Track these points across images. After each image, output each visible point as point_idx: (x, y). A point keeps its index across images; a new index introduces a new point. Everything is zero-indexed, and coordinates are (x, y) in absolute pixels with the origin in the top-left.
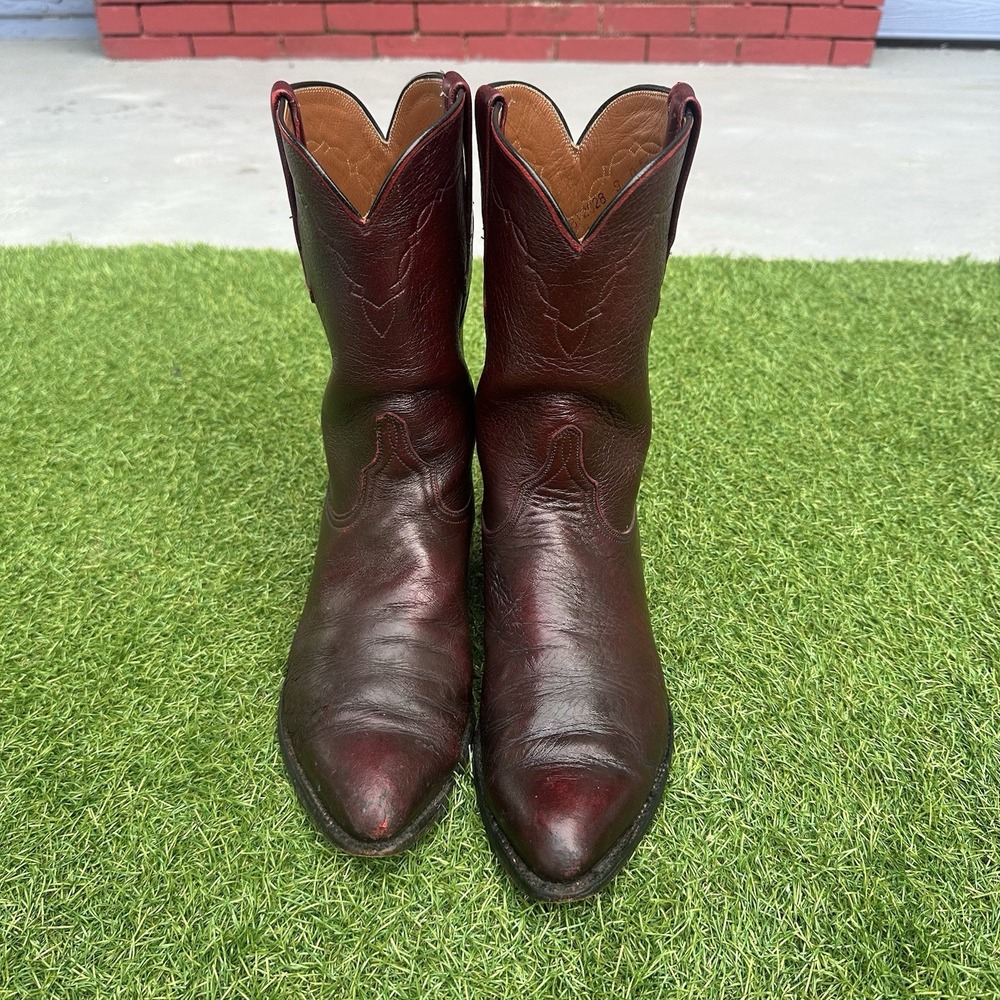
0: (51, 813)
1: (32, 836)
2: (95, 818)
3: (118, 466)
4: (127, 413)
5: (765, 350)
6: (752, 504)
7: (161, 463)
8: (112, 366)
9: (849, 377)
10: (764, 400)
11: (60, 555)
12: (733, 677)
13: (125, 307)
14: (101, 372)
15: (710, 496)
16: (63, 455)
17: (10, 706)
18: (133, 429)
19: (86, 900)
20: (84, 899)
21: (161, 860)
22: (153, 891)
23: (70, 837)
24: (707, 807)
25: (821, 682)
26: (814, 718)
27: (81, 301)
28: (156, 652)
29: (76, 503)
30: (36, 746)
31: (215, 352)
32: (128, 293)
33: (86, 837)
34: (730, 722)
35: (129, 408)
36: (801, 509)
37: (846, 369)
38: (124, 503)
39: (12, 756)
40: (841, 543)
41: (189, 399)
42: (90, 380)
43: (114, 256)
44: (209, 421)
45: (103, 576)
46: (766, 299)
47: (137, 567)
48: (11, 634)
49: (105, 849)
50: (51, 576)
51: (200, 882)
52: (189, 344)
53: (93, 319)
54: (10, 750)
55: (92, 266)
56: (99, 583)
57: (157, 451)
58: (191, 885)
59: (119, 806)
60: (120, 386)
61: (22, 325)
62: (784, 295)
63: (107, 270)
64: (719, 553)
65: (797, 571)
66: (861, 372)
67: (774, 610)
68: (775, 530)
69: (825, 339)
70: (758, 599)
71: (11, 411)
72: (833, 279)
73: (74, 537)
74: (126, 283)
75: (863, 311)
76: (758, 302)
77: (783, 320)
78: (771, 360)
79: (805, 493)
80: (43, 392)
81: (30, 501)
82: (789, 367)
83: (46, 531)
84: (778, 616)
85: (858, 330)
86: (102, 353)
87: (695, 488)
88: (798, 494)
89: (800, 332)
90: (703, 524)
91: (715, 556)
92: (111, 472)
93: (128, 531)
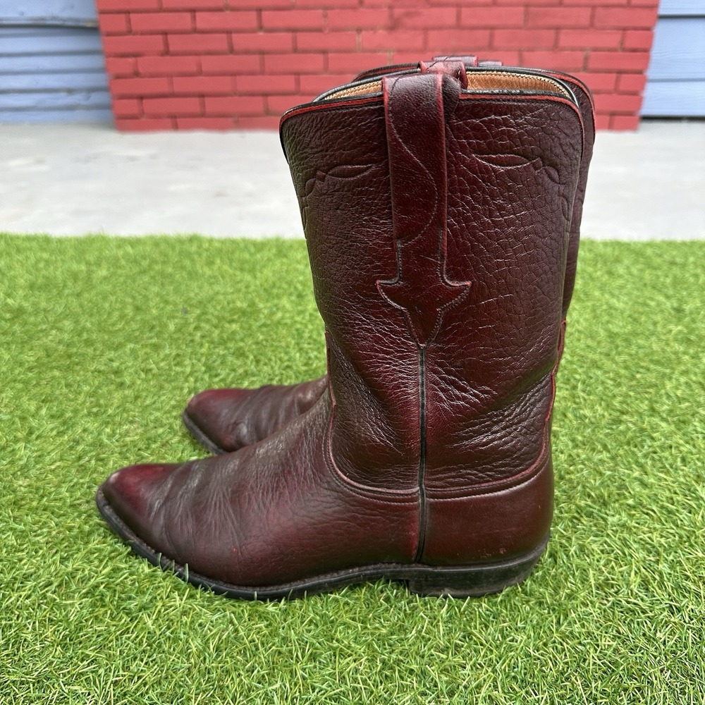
0: (113, 619)
1: (98, 636)
2: (150, 622)
3: (147, 371)
4: (151, 338)
5: (613, 295)
6: (632, 394)
7: (178, 369)
8: (138, 309)
9: (679, 310)
10: (620, 326)
11: (108, 430)
12: (647, 514)
13: (143, 272)
14: (129, 311)
16: (105, 365)
17: (76, 537)
18: (156, 347)
19: (147, 687)
20: (145, 686)
21: (207, 654)
22: (202, 680)
23: (129, 638)
24: (651, 611)
27: (112, 269)
29: (117, 396)
30: (97, 567)
31: (212, 299)
32: (145, 263)
33: (143, 637)
34: (654, 547)
35: (153, 334)
36: (669, 397)
37: (675, 305)
38: (154, 395)
39: (79, 575)
41: (197, 328)
42: (122, 317)
43: (135, 242)
44: (212, 342)
45: (141, 445)
46: (605, 263)
47: (167, 438)
48: (73, 486)
49: (160, 646)
50: (101, 445)
51: (241, 672)
52: (192, 295)
53: (122, 279)
54: (77, 570)
55: (119, 247)
56: (139, 450)
57: (175, 362)
58: (234, 674)
59: (168, 613)
60: (144, 322)
61: (70, 284)
62: (618, 260)
63: (129, 249)
65: (678, 438)
66: (687, 308)
67: (667, 466)
68: (653, 411)
69: (654, 287)
70: (653, 459)
71: (66, 336)
72: (649, 252)
73: (118, 419)
74: (144, 258)
75: (676, 270)
76: (599, 266)
77: (620, 276)
78: (618, 300)
79: (669, 385)
80: (88, 325)
81: (83, 395)
82: (633, 305)
83: (96, 415)
84: (671, 470)
85: (676, 282)
86: (129, 300)
87: (584, 383)
88: (664, 386)
89: (634, 283)
90: (597, 407)
91: (612, 429)
92: (143, 375)
93: (158, 414)
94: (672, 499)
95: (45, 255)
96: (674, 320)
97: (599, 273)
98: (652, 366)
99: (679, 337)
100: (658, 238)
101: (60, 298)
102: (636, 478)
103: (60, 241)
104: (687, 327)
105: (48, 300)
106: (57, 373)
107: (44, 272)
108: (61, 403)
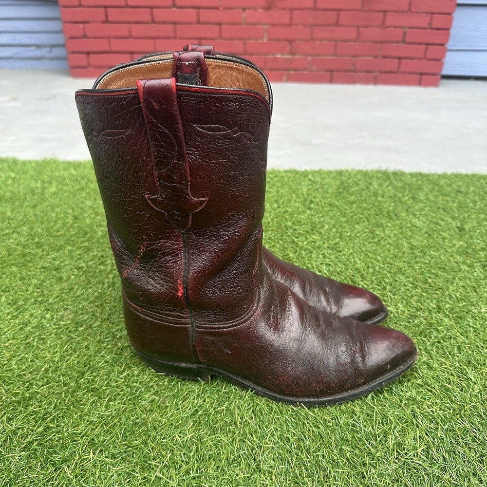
0: (42, 468)
1: (31, 482)
2: (69, 472)
3: (79, 269)
4: (84, 242)
5: (414, 215)
6: (424, 294)
7: (102, 267)
8: (76, 218)
9: (461, 229)
10: (419, 240)
11: (48, 316)
12: (431, 391)
13: (82, 189)
14: (70, 220)
15: (401, 290)
16: (50, 262)
17: (19, 402)
18: (87, 250)
23: (53, 484)
25: (481, 395)
26: (481, 416)
27: (59, 186)
28: (102, 372)
29: (57, 287)
30: (34, 426)
32: (83, 182)
33: (63, 484)
34: (434, 419)
35: (85, 239)
36: (451, 297)
37: (459, 225)
38: (83, 288)
39: (20, 432)
40: (476, 316)
42: (64, 225)
43: (77, 165)
45: (71, 328)
46: (410, 190)
47: (90, 323)
48: (20, 359)
50: (43, 327)
53: (66, 195)
54: (19, 428)
55: (65, 169)
56: (70, 332)
57: (100, 261)
59: (83, 465)
60: (80, 228)
61: (29, 197)
62: (420, 189)
63: (73, 172)
64: (411, 321)
65: (456, 331)
66: (467, 227)
67: (447, 353)
68: (439, 308)
69: (445, 210)
70: (437, 347)
71: (23, 239)
72: (442, 182)
73: (56, 306)
74: (83, 178)
75: (460, 197)
76: (407, 192)
77: (421, 201)
78: (419, 220)
79: (451, 289)
80: (40, 230)
81: (32, 286)
82: (429, 224)
83: (41, 303)
84: (450, 356)
85: (460, 207)
86: (70, 211)
87: (391, 285)
88: (448, 289)
89: (431, 207)
90: (400, 305)
91: (409, 322)
92: (76, 272)
93: (85, 303)
94: (449, 379)
95: (12, 175)
96: (458, 236)
97: (406, 198)
98: (440, 273)
99: (461, 250)
100: (449, 172)
101: (21, 208)
102: (424, 362)
103: (24, 163)
104: (466, 243)
105: (13, 210)
106: (15, 269)
107: (10, 188)
108: (16, 293)
